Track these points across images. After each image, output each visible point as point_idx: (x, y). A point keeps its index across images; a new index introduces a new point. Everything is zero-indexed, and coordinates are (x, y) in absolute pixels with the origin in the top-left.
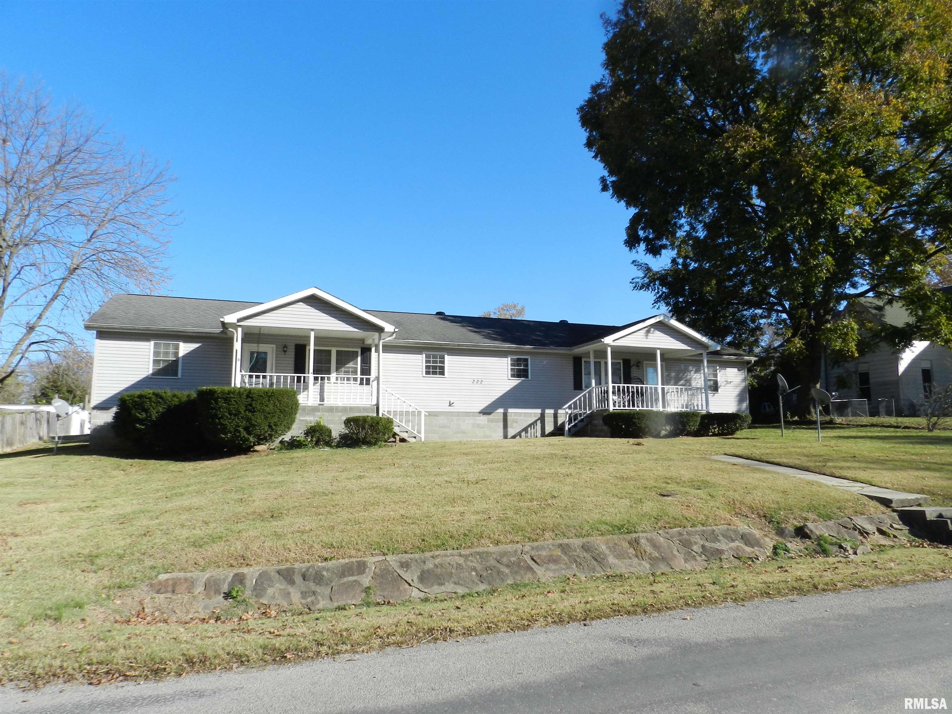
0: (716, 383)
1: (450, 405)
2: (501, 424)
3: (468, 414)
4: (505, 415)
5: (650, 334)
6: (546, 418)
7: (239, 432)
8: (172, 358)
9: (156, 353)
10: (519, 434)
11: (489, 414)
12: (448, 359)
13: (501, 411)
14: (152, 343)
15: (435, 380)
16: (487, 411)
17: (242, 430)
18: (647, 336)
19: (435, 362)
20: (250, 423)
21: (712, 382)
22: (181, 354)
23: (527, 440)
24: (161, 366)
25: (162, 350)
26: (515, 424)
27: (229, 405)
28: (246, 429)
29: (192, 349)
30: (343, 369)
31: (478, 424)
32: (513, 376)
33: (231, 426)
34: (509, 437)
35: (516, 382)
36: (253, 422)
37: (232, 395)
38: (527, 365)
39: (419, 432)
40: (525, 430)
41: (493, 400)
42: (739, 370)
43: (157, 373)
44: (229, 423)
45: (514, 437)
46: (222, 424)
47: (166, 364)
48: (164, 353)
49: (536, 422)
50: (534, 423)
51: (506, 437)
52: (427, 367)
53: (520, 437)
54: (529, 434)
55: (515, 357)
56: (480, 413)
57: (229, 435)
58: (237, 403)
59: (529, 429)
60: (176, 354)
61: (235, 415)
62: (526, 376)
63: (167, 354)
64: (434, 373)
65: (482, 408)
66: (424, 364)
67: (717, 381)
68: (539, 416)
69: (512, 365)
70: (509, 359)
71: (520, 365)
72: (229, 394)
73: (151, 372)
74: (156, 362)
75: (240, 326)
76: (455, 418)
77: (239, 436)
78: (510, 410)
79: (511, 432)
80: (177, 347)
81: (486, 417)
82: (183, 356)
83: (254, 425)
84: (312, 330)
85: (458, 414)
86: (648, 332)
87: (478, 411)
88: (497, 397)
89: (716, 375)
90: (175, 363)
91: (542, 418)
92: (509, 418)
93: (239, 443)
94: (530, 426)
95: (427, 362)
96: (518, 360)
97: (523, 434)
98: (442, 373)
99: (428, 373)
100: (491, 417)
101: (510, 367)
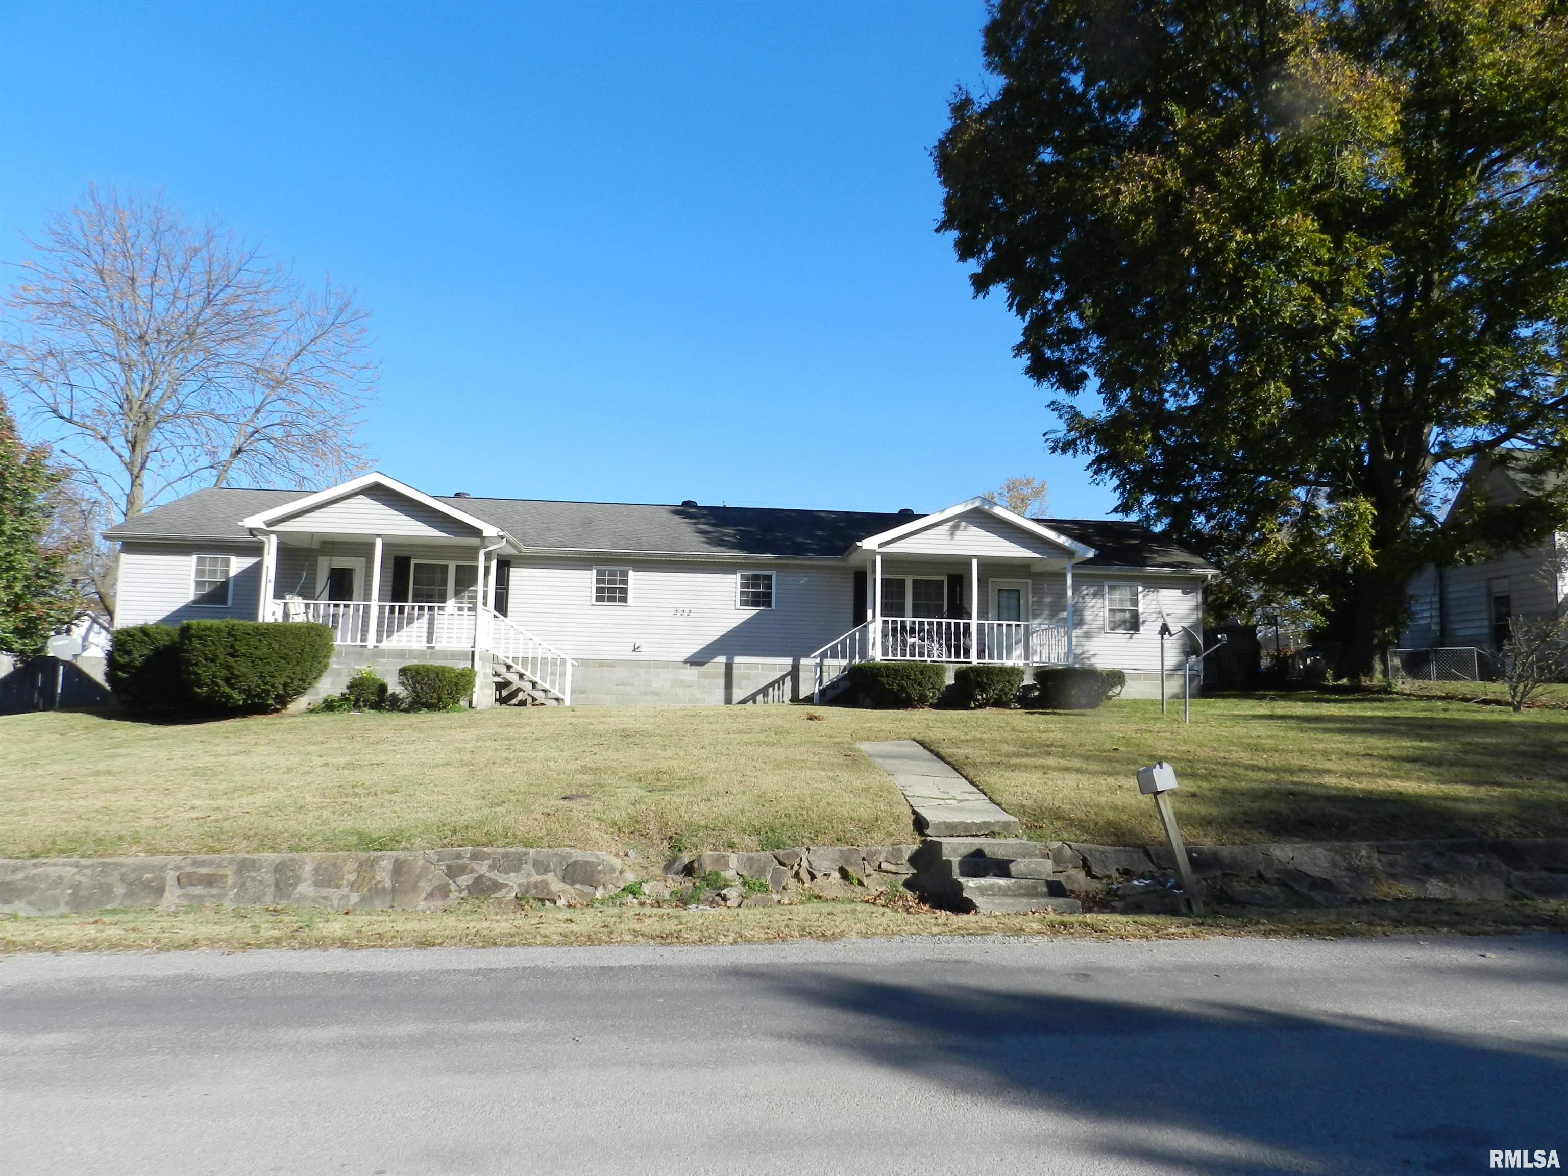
0: (1135, 615)
1: (634, 651)
2: (722, 682)
3: (665, 664)
4: (729, 667)
5: (958, 533)
6: (801, 673)
7: (218, 685)
8: (220, 579)
9: (200, 573)
10: (753, 698)
11: (702, 664)
12: (633, 576)
13: (722, 659)
14: (194, 558)
15: (611, 610)
16: (698, 660)
17: (221, 683)
18: (952, 534)
19: (610, 582)
20: (232, 673)
21: (1127, 615)
22: (232, 573)
23: (766, 707)
24: (207, 589)
25: (207, 568)
26: (745, 682)
27: (204, 646)
28: (227, 680)
29: (247, 566)
30: (466, 594)
31: (682, 681)
32: (744, 603)
33: (206, 676)
34: (734, 701)
35: (749, 613)
36: (236, 672)
37: (208, 633)
38: (770, 586)
39: (562, 691)
40: (764, 691)
41: (709, 642)
42: (1184, 593)
43: (201, 600)
44: (204, 672)
45: (744, 702)
46: (196, 674)
47: (213, 587)
48: (210, 571)
49: (783, 678)
50: (780, 681)
51: (728, 701)
52: (599, 590)
53: (755, 702)
54: (770, 698)
55: (750, 573)
56: (685, 662)
57: (205, 689)
58: (214, 643)
59: (771, 689)
60: (227, 572)
61: (213, 661)
62: (769, 604)
63: (213, 573)
64: (612, 599)
65: (689, 655)
66: (594, 586)
67: (1137, 611)
68: (790, 669)
69: (742, 585)
70: (739, 575)
71: (757, 586)
72: (204, 631)
73: (191, 597)
74: (199, 584)
75: (273, 532)
76: (642, 671)
77: (218, 692)
78: (738, 659)
79: (739, 694)
80: (227, 563)
81: (695, 670)
82: (235, 576)
83: (238, 677)
84: (379, 536)
85: (648, 664)
86: (955, 528)
87: (682, 659)
88: (716, 638)
89: (1135, 602)
90: (225, 585)
91: (794, 673)
92: (736, 672)
93: (220, 700)
94: (772, 684)
95: (599, 581)
96: (755, 577)
97: (760, 698)
98: (624, 599)
99: (599, 599)
100: (704, 669)
101: (739, 589)
